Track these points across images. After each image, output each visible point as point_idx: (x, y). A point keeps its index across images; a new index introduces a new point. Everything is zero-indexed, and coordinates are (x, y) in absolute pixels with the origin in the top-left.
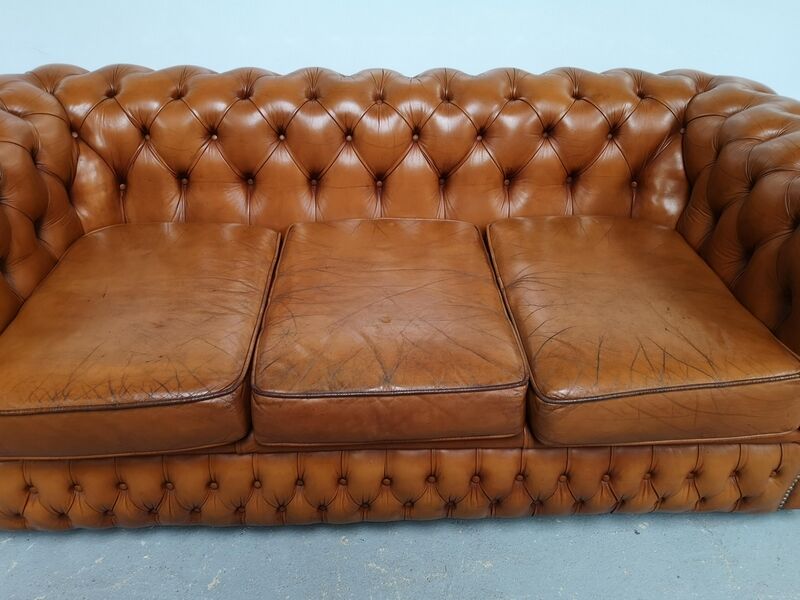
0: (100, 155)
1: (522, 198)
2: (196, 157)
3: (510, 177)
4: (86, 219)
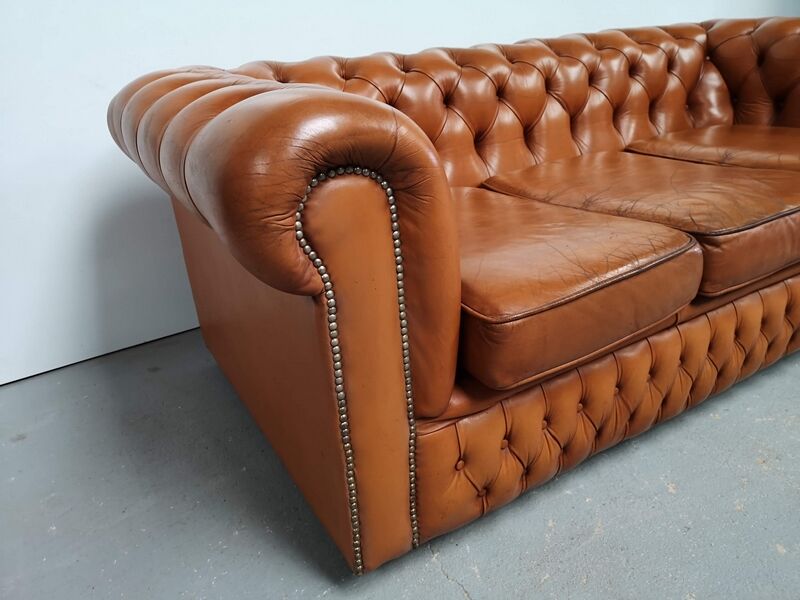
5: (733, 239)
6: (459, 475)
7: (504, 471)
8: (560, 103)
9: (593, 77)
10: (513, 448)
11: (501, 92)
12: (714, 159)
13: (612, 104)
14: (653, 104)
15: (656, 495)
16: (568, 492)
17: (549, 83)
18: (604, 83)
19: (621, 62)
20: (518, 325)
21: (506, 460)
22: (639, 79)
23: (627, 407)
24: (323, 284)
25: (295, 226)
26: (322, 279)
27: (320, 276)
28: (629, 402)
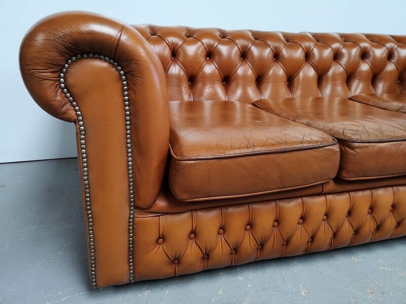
5: (365, 147)
6: (159, 247)
7: (188, 252)
8: (313, 67)
9: (337, 56)
10: (196, 240)
11: (277, 56)
12: (395, 108)
13: (346, 72)
14: (374, 77)
15: (292, 293)
16: (241, 278)
17: (308, 55)
18: (344, 61)
19: (357, 50)
20: (190, 164)
21: (191, 246)
22: (367, 61)
23: (282, 235)
24: (76, 117)
25: (59, 80)
26: (76, 114)
27: (74, 112)
28: (282, 233)
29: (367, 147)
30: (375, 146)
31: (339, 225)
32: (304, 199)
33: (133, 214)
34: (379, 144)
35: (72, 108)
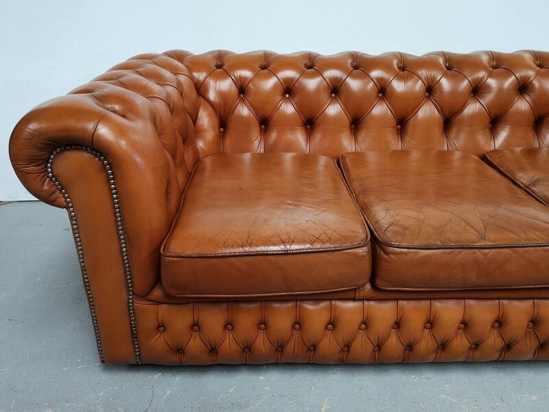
0: (213, 107)
1: (503, 135)
2: (276, 108)
3: (495, 121)
4: (202, 149)
5: (401, 253)
6: (161, 335)
9: (477, 90)
10: (200, 334)
11: (383, 91)
12: (524, 182)
17: (430, 89)
21: (195, 339)
22: (527, 98)
23: (303, 341)
24: (65, 203)
25: (47, 171)
26: (66, 201)
27: (64, 199)
28: (304, 338)
29: (406, 254)
30: (417, 253)
31: (380, 338)
32: (333, 302)
33: (132, 299)
34: (423, 251)
35: (61, 195)
